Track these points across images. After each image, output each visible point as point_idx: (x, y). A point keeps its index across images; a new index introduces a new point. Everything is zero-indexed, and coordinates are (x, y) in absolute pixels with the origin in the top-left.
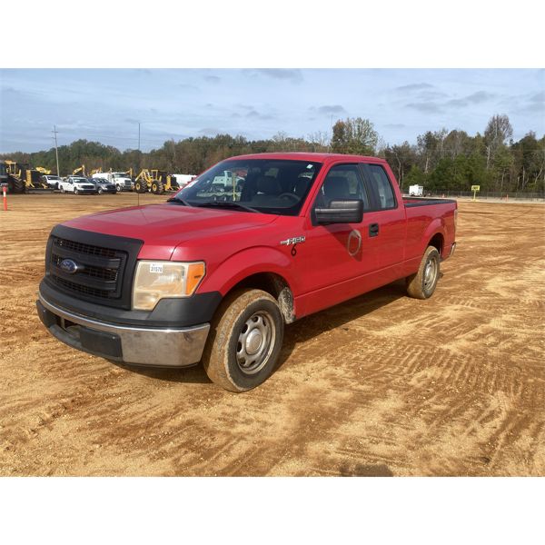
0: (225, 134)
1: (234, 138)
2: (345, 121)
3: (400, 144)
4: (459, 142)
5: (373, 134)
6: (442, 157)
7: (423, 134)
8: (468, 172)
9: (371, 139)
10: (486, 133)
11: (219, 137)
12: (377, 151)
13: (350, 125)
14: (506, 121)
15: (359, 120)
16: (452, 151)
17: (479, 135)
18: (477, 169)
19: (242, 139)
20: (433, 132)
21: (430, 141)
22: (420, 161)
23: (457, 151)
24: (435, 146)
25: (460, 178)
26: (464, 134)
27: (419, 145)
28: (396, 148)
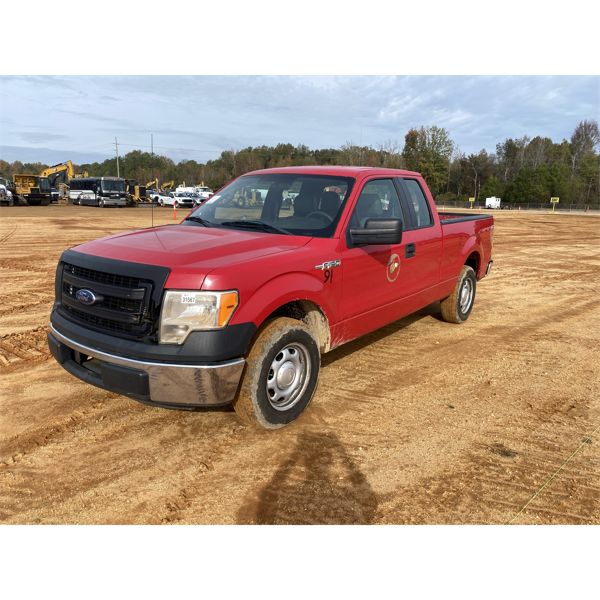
0: (286, 144)
1: (296, 147)
2: (418, 129)
3: (476, 153)
4: (541, 151)
5: (449, 143)
6: (522, 167)
7: (503, 141)
8: (550, 183)
9: (446, 149)
10: (572, 140)
11: (280, 146)
12: (452, 161)
13: (423, 134)
14: (595, 127)
15: (434, 129)
16: (533, 160)
17: (566, 142)
18: (559, 180)
19: (304, 148)
20: (514, 140)
21: (511, 149)
22: (498, 170)
23: (539, 161)
24: (515, 155)
25: (541, 189)
26: (548, 142)
27: (498, 153)
28: (473, 158)
